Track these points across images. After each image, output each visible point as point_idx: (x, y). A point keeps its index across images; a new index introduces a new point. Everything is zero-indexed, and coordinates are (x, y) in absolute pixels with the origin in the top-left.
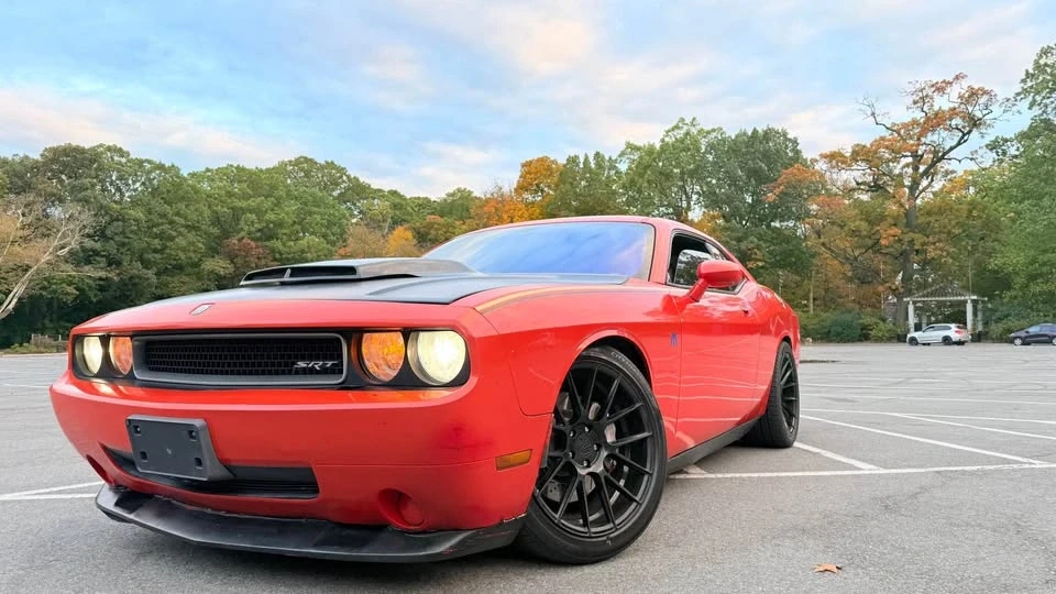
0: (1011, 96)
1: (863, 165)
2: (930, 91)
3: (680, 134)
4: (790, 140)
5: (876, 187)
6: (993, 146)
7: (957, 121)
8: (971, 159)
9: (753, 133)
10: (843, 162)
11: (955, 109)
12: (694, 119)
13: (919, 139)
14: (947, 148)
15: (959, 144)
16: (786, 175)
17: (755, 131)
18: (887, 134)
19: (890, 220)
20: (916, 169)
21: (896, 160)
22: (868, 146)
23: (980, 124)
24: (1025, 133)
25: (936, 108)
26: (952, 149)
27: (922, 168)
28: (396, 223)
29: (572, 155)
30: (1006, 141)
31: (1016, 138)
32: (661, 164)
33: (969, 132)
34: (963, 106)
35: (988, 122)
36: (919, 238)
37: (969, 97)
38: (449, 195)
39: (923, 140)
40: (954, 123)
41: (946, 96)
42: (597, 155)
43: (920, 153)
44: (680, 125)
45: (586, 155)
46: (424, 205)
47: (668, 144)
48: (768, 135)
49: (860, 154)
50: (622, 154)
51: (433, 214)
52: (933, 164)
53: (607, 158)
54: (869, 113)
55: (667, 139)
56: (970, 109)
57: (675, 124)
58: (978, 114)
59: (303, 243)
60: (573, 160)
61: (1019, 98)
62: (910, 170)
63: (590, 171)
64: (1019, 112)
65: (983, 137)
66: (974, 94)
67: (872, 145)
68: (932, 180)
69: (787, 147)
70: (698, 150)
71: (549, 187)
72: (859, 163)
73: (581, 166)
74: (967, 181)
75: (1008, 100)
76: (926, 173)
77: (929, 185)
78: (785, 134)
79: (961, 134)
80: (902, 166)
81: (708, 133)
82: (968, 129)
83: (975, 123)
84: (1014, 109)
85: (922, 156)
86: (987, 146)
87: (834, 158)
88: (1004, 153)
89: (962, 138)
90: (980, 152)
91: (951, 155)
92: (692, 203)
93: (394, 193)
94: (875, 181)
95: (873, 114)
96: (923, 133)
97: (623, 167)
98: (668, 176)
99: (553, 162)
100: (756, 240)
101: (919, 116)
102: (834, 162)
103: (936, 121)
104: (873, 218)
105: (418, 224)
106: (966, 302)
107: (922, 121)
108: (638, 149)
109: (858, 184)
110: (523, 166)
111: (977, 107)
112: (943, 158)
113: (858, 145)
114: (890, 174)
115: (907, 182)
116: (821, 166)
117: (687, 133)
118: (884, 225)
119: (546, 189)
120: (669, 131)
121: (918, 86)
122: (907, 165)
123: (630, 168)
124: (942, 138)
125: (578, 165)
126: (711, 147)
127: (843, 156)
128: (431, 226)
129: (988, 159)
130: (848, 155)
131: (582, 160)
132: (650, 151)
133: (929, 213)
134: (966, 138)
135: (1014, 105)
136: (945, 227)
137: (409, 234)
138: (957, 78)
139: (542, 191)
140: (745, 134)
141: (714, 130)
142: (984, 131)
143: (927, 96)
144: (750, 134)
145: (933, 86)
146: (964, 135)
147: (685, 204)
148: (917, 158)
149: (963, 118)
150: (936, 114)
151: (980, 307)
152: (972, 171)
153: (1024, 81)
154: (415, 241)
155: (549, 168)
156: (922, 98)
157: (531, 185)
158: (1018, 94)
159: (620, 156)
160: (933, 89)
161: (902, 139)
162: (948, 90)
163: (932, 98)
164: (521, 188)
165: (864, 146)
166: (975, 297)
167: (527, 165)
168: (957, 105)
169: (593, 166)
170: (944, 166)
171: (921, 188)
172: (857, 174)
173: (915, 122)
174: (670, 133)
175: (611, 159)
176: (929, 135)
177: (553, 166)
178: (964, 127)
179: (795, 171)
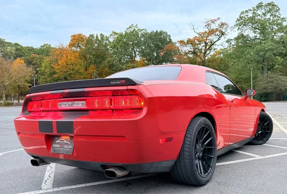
0: (233, 26)
1: (190, 45)
2: (210, 22)
3: (132, 30)
4: (168, 35)
5: (194, 53)
6: (228, 41)
7: (218, 33)
8: (221, 45)
9: (156, 32)
10: (184, 44)
11: (217, 29)
12: (137, 25)
13: (207, 38)
14: (215, 41)
15: (218, 40)
16: (167, 47)
17: (157, 31)
18: (198, 36)
19: (198, 64)
20: (206, 47)
21: (200, 44)
22: (192, 39)
23: (224, 34)
24: (236, 38)
25: (212, 28)
26: (216, 41)
27: (208, 47)
28: (17, 56)
29: (92, 34)
30: (231, 40)
31: (234, 39)
32: (125, 40)
33: (221, 37)
34: (219, 28)
35: (226, 34)
37: (221, 25)
38: (42, 46)
39: (208, 38)
40: (217, 33)
41: (215, 24)
42: (101, 34)
43: (207, 42)
44: (132, 26)
45: (97, 34)
46: (31, 49)
47: (127, 33)
48: (161, 33)
49: (190, 42)
50: (111, 35)
51: (35, 53)
52: (211, 46)
53: (105, 36)
54: (192, 28)
55: (127, 31)
56: (221, 29)
57: (130, 26)
58: (224, 31)
60: (92, 36)
61: (235, 27)
62: (204, 48)
63: (98, 40)
64: (235, 31)
65: (225, 38)
66: (223, 24)
67: (193, 39)
68: (210, 51)
69: (167, 38)
70: (138, 36)
71: (83, 45)
72: (189, 44)
73: (95, 38)
74: (221, 52)
75: (232, 27)
76: (209, 49)
77: (209, 53)
78: (166, 33)
79: (219, 37)
80: (202, 46)
81: (141, 30)
82: (221, 35)
83: (223, 34)
84: (234, 30)
85: (207, 43)
86: (226, 41)
87: (181, 42)
88: (231, 44)
89: (219, 38)
90: (224, 43)
91: (216, 43)
92: (136, 55)
93: (16, 44)
94: (194, 51)
95: (194, 29)
97: (111, 40)
98: (128, 44)
99: (84, 36)
101: (207, 30)
102: (182, 44)
103: (212, 32)
104: (193, 63)
105: (28, 58)
107: (208, 32)
108: (117, 34)
109: (189, 51)
110: (72, 37)
111: (223, 29)
112: (213, 44)
113: (189, 39)
114: (198, 49)
115: (203, 51)
116: (178, 45)
117: (134, 30)
119: (81, 46)
120: (128, 28)
121: (207, 20)
122: (203, 46)
123: (114, 41)
124: (213, 38)
125: (94, 38)
126: (143, 35)
127: (184, 42)
128: (34, 58)
129: (226, 45)
130: (186, 42)
131: (95, 36)
132: (121, 35)
133: (209, 62)
134: (220, 38)
135: (234, 29)
136: (214, 66)
137: (23, 62)
138: (218, 19)
139: (80, 47)
140: (154, 32)
141: (143, 29)
142: (225, 36)
143: (209, 24)
144: (155, 32)
145: (211, 21)
146: (220, 37)
147: (134, 55)
148: (206, 44)
149: (219, 32)
150: (212, 30)
152: (222, 49)
153: (236, 21)
154: (25, 64)
155: (82, 38)
156: (208, 24)
157: (75, 44)
158: (235, 25)
159: (110, 36)
160: (211, 22)
161: (202, 38)
162: (215, 23)
163: (211, 25)
164: (71, 45)
165: (191, 39)
167: (74, 36)
168: (218, 28)
169: (100, 39)
170: (214, 47)
171: (207, 54)
172: (188, 48)
173: (206, 32)
174: (128, 29)
175: (106, 36)
176: (210, 36)
177: (84, 37)
178: (220, 35)
179: (169, 46)
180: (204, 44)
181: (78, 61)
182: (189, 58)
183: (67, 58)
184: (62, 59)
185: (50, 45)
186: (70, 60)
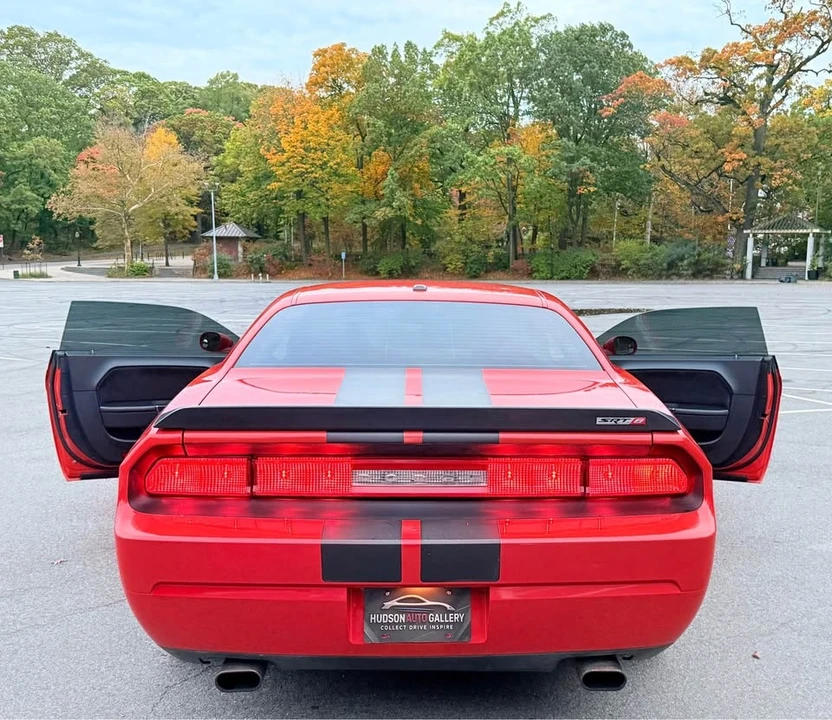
1: (713, 73)
3: (507, 23)
5: (726, 100)
7: (817, 27)
8: (829, 74)
10: (691, 69)
11: (816, 12)
12: (520, 4)
13: (775, 47)
14: (805, 57)
15: (818, 53)
16: (627, 82)
18: (742, 37)
19: (736, 141)
20: (770, 81)
21: (747, 70)
22: (720, 51)
25: (795, 10)
26: (809, 59)
27: (776, 80)
33: (829, 41)
34: (825, 10)
36: (766, 161)
38: (212, 82)
39: (779, 47)
40: (813, 29)
42: (409, 46)
43: (775, 62)
44: (506, 11)
45: (395, 44)
46: (183, 91)
47: (493, 35)
48: (604, 29)
49: (711, 61)
50: (439, 45)
51: (196, 106)
52: (788, 76)
53: (421, 50)
54: (724, 9)
55: (491, 29)
57: (499, 10)
60: (379, 51)
62: (763, 83)
63: (401, 67)
67: (724, 51)
68: (787, 94)
70: (529, 44)
71: (348, 83)
72: (709, 70)
73: (389, 59)
76: (780, 86)
77: (781, 102)
79: (820, 43)
80: (755, 78)
81: (537, 21)
82: (827, 37)
85: (777, 66)
87: (682, 64)
89: (821, 47)
92: (520, 113)
93: (142, 76)
94: (725, 92)
95: (728, 11)
96: (780, 40)
97: (440, 60)
99: (353, 51)
100: (588, 161)
102: (681, 69)
103: (795, 26)
104: (718, 137)
106: (808, 235)
107: (780, 24)
108: (457, 39)
109: (706, 94)
110: (315, 55)
112: (798, 69)
113: (708, 50)
114: (741, 85)
115: (759, 96)
116: (667, 73)
117: (515, 23)
118: (729, 147)
119: (345, 85)
120: (492, 19)
122: (760, 77)
123: (448, 64)
124: (800, 46)
125: (384, 57)
126: (545, 42)
127: (691, 62)
128: (193, 123)
130: (697, 60)
131: (390, 51)
133: (780, 133)
134: (825, 47)
139: (341, 88)
141: (544, 18)
146: (823, 44)
147: (512, 112)
148: (773, 68)
149: (824, 23)
150: (796, 18)
151: (822, 241)
154: (181, 147)
155: (348, 59)
157: (326, 79)
159: (435, 48)
161: (757, 45)
164: (314, 84)
165: (715, 52)
166: (818, 231)
167: (321, 53)
168: (817, 8)
169: (403, 59)
170: (800, 79)
171: (772, 103)
172: (707, 83)
173: (774, 26)
174: (495, 22)
175: (425, 51)
176: (786, 42)
177: (354, 56)
178: (824, 35)
179: (637, 79)
180: (763, 70)
181: (339, 138)
182: (704, 119)
183: (306, 128)
184: (292, 131)
185: (235, 76)
186: (313, 135)
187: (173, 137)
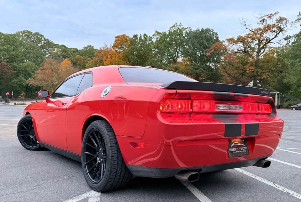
0: (294, 21)
3: (176, 28)
4: (215, 33)
5: (245, 52)
6: (286, 39)
8: (279, 43)
10: (234, 42)
11: (274, 24)
12: (181, 23)
13: (261, 35)
15: (275, 37)
16: (214, 46)
17: (202, 29)
18: (250, 32)
19: (250, 64)
20: (259, 46)
21: (253, 42)
22: (244, 37)
23: (283, 30)
24: (297, 35)
25: (268, 24)
26: (272, 39)
27: (262, 46)
28: (64, 57)
30: (291, 37)
31: (294, 36)
32: (168, 40)
33: (279, 33)
34: (277, 24)
35: (285, 30)
36: (260, 71)
37: (280, 20)
38: (85, 48)
40: (274, 29)
42: (145, 35)
44: (176, 25)
45: (140, 35)
46: (75, 51)
47: (171, 32)
48: (207, 31)
49: (241, 40)
50: (154, 35)
51: (79, 55)
52: (266, 44)
53: (148, 36)
55: (171, 30)
56: (280, 25)
57: (173, 25)
58: (282, 27)
59: (26, 64)
60: (135, 36)
61: (296, 22)
62: (257, 46)
63: (142, 41)
65: (283, 35)
67: (245, 36)
68: (265, 50)
69: (213, 36)
70: (182, 35)
71: (126, 46)
72: (240, 43)
73: (139, 39)
74: (275, 51)
76: (263, 48)
80: (255, 44)
81: (186, 29)
83: (281, 30)
84: (295, 26)
85: (262, 41)
86: (284, 38)
87: (231, 40)
88: (290, 41)
90: (282, 41)
91: (272, 41)
92: (179, 55)
93: (63, 46)
94: (245, 49)
95: (245, 25)
96: (263, 33)
97: (154, 40)
98: (171, 44)
100: (202, 70)
101: (262, 26)
102: (231, 42)
103: (267, 28)
104: (244, 63)
105: (73, 59)
106: (275, 94)
107: (262, 28)
108: (160, 33)
109: (238, 50)
110: (116, 38)
111: (282, 24)
112: (269, 42)
113: (240, 36)
114: (250, 47)
116: (226, 43)
117: (178, 29)
118: (248, 66)
119: (124, 47)
120: (171, 27)
121: (262, 15)
123: (157, 41)
124: (269, 35)
125: (137, 38)
126: (187, 34)
127: (234, 40)
128: (78, 59)
129: (284, 43)
130: (236, 39)
131: (139, 36)
132: (164, 34)
133: (263, 62)
135: (294, 24)
136: (269, 67)
138: (276, 13)
141: (188, 28)
142: (284, 33)
143: (265, 19)
144: (200, 30)
146: (277, 34)
147: (176, 55)
148: (260, 42)
149: (277, 28)
150: (268, 26)
151: (280, 96)
153: (298, 16)
154: (72, 65)
155: (126, 39)
156: (263, 20)
157: (119, 45)
158: (296, 20)
160: (267, 17)
161: (256, 35)
162: (272, 17)
164: (115, 46)
165: (242, 37)
166: (279, 93)
167: (118, 37)
169: (143, 39)
170: (269, 45)
171: (261, 53)
172: (240, 46)
173: (260, 29)
174: (172, 28)
175: (150, 37)
176: (265, 34)
177: (128, 38)
178: (277, 31)
179: (217, 45)
180: (257, 42)
181: (122, 62)
182: (238, 57)
183: (112, 59)
184: (107, 59)
186: (114, 61)
187: (70, 62)
